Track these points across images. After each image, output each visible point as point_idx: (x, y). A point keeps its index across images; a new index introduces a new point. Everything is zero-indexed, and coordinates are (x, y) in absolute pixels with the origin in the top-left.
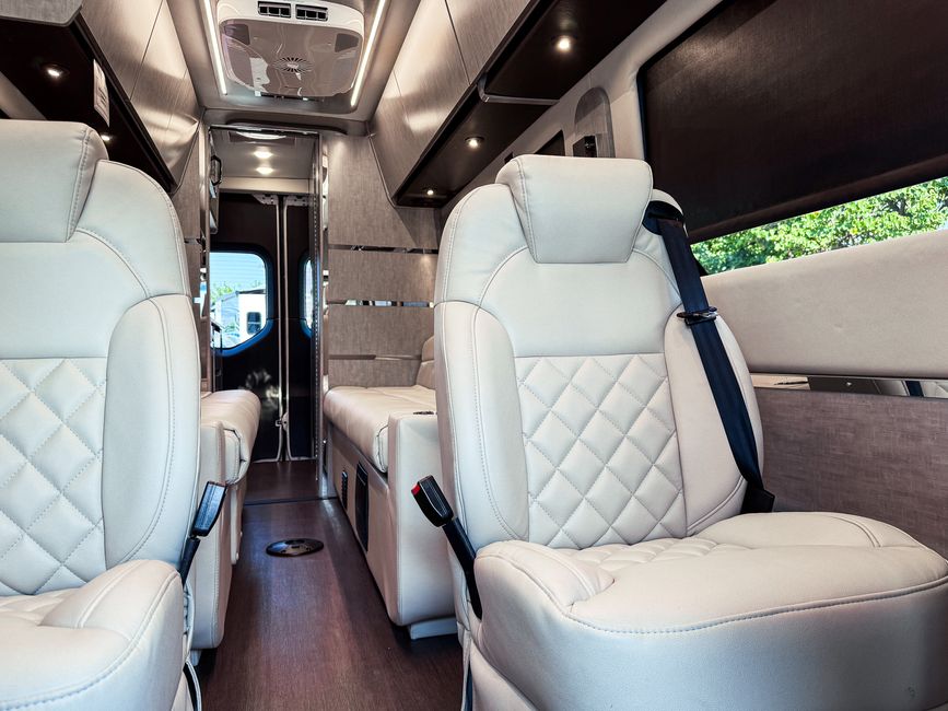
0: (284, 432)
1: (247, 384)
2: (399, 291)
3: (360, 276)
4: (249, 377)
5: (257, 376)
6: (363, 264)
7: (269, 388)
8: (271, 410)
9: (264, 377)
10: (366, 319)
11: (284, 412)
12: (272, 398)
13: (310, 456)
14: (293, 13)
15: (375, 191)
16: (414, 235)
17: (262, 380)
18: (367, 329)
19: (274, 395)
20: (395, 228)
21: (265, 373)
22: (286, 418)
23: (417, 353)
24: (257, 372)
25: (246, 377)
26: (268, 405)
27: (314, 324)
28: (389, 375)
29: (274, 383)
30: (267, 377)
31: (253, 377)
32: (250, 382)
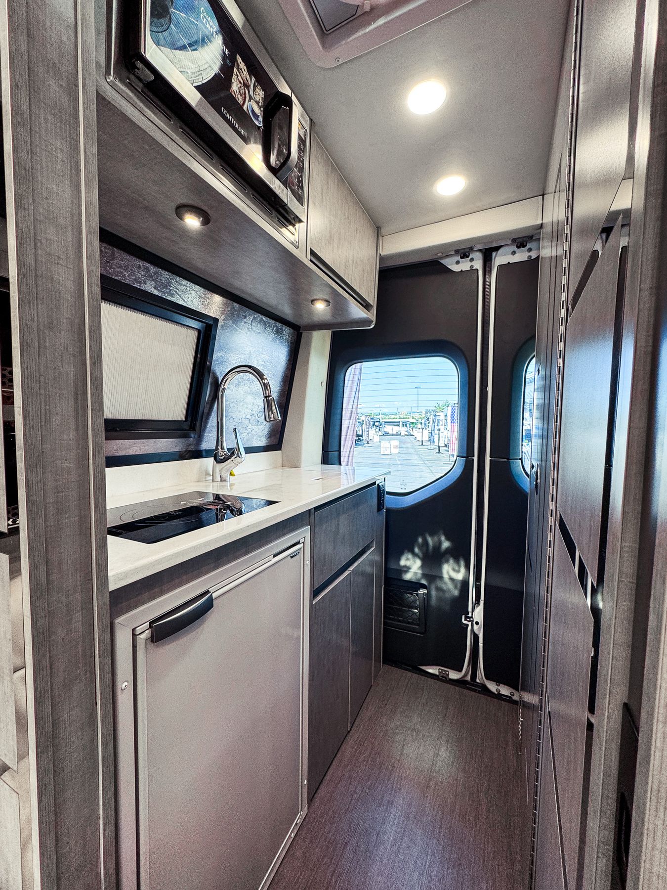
1: (416, 550)
4: (420, 540)
5: (430, 541)
7: (447, 561)
8: (450, 595)
9: (440, 543)
11: (477, 604)
12: (452, 579)
17: (438, 548)
21: (443, 538)
22: (478, 614)
24: (432, 535)
25: (416, 540)
26: (444, 587)
29: (455, 553)
30: (446, 544)
31: (426, 542)
32: (420, 548)
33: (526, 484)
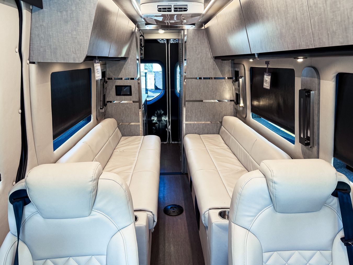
0: (169, 132)
1: (155, 115)
2: (214, 96)
3: (198, 90)
4: (156, 112)
5: (159, 112)
6: (200, 85)
7: (163, 116)
8: (164, 124)
9: (161, 112)
10: (200, 107)
11: (169, 125)
12: (164, 120)
13: (179, 142)
14: (173, 9)
15: (206, 53)
16: (222, 71)
17: (160, 113)
18: (200, 111)
19: (165, 119)
20: (214, 69)
21: (162, 111)
22: (170, 127)
23: (220, 120)
24: (159, 110)
26: (163, 123)
27: (180, 91)
28: (209, 129)
29: (165, 114)
30: (162, 112)
31: (158, 112)
32: (156, 114)
33: (178, 95)
